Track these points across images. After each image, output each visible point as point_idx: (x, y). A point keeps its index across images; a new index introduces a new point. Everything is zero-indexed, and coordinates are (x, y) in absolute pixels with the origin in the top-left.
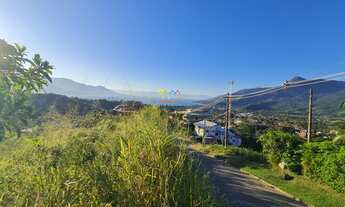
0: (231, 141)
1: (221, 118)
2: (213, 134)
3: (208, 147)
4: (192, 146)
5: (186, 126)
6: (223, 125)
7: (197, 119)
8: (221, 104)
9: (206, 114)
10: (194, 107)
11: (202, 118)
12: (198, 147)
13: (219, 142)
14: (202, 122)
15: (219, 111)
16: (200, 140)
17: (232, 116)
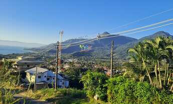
0: (61, 84)
1: (52, 64)
2: (45, 79)
3: (39, 92)
4: (23, 95)
5: (17, 74)
6: (53, 70)
7: (29, 66)
8: (52, 52)
9: (38, 61)
10: (25, 55)
11: (35, 65)
12: (30, 94)
13: (50, 86)
14: (34, 69)
15: (50, 58)
16: (32, 87)
17: (62, 62)
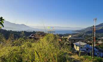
0: (96, 54)
1: (89, 40)
2: (85, 50)
6: (91, 44)
7: (75, 41)
8: (89, 32)
9: (80, 38)
11: (78, 40)
13: (89, 54)
14: (78, 43)
15: (88, 36)
17: (96, 39)
